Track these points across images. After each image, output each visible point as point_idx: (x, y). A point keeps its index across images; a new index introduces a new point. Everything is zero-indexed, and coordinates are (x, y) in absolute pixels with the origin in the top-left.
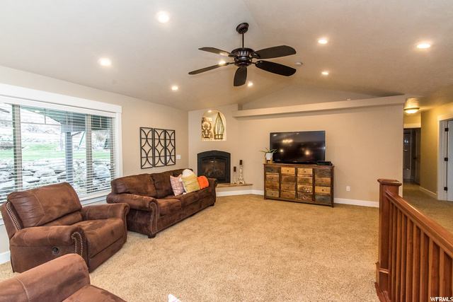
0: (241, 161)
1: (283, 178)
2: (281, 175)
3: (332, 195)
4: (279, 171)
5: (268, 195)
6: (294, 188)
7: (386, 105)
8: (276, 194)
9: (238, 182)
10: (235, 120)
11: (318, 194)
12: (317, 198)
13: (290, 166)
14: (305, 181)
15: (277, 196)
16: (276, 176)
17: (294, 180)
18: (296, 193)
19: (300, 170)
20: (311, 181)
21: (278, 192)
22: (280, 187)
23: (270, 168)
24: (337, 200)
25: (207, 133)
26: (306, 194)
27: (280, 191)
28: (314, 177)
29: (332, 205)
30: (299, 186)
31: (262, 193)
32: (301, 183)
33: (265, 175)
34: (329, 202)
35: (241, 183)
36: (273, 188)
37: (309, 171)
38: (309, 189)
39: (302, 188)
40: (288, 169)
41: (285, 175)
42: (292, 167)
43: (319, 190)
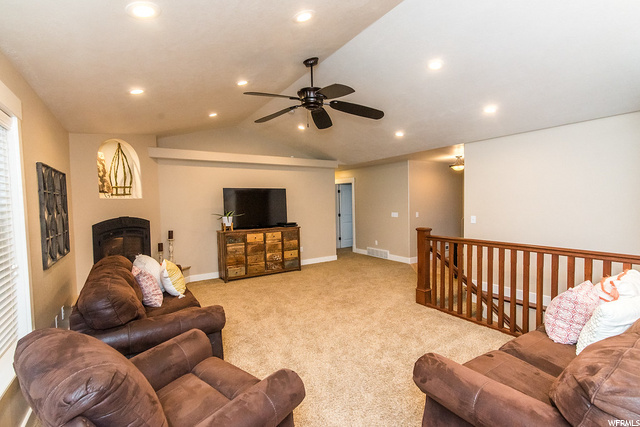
1: (249, 248)
2: (246, 244)
3: (299, 258)
4: (244, 240)
5: (231, 274)
6: (263, 258)
8: (242, 271)
11: (288, 260)
12: (286, 264)
13: (257, 232)
14: (273, 248)
15: (243, 273)
16: (241, 246)
17: (261, 248)
18: (266, 264)
19: (269, 235)
20: (280, 247)
21: (244, 268)
22: (246, 261)
23: (231, 237)
24: (304, 262)
25: (100, 183)
26: (276, 262)
27: (246, 266)
28: (282, 241)
29: (299, 268)
30: (268, 255)
32: (270, 250)
33: (226, 247)
34: (296, 266)
36: (238, 263)
37: (278, 235)
38: (278, 257)
39: (271, 257)
40: (255, 235)
41: (251, 244)
42: (260, 232)
43: (288, 255)
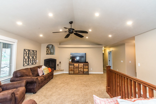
0: (60, 63)
1: (75, 67)
2: (74, 66)
3: (88, 71)
4: (74, 65)
5: (70, 73)
6: (78, 70)
7: (99, 47)
8: (72, 72)
9: (59, 69)
10: (58, 48)
11: (85, 71)
12: (84, 72)
13: (77, 63)
15: (73, 73)
16: (73, 66)
17: (78, 68)
18: (79, 72)
19: (80, 64)
20: (83, 68)
22: (74, 70)
23: (71, 64)
24: (90, 73)
25: (48, 52)
26: (81, 71)
27: (74, 71)
28: (83, 66)
29: (88, 74)
30: (80, 69)
31: (68, 72)
33: (69, 66)
34: (87, 73)
35: (60, 70)
36: (72, 70)
37: (82, 64)
39: (80, 70)
40: (76, 64)
41: (75, 66)
42: (78, 63)
43: (85, 70)
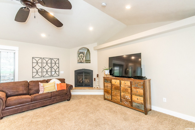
1: (113, 87)
2: (112, 85)
3: (145, 104)
4: (111, 82)
5: (106, 97)
6: (119, 95)
8: (109, 97)
11: (135, 102)
12: (134, 104)
13: (116, 79)
14: (125, 91)
15: (110, 99)
16: (109, 85)
18: (121, 99)
19: (123, 82)
20: (129, 91)
21: (111, 96)
22: (112, 93)
23: (106, 80)
26: (127, 100)
27: (112, 95)
28: (131, 87)
30: (122, 94)
32: (123, 92)
33: (104, 84)
34: (143, 109)
36: (108, 93)
37: (128, 83)
38: (128, 97)
39: (124, 95)
40: (116, 81)
41: (114, 85)
42: (118, 79)
43: (135, 98)
